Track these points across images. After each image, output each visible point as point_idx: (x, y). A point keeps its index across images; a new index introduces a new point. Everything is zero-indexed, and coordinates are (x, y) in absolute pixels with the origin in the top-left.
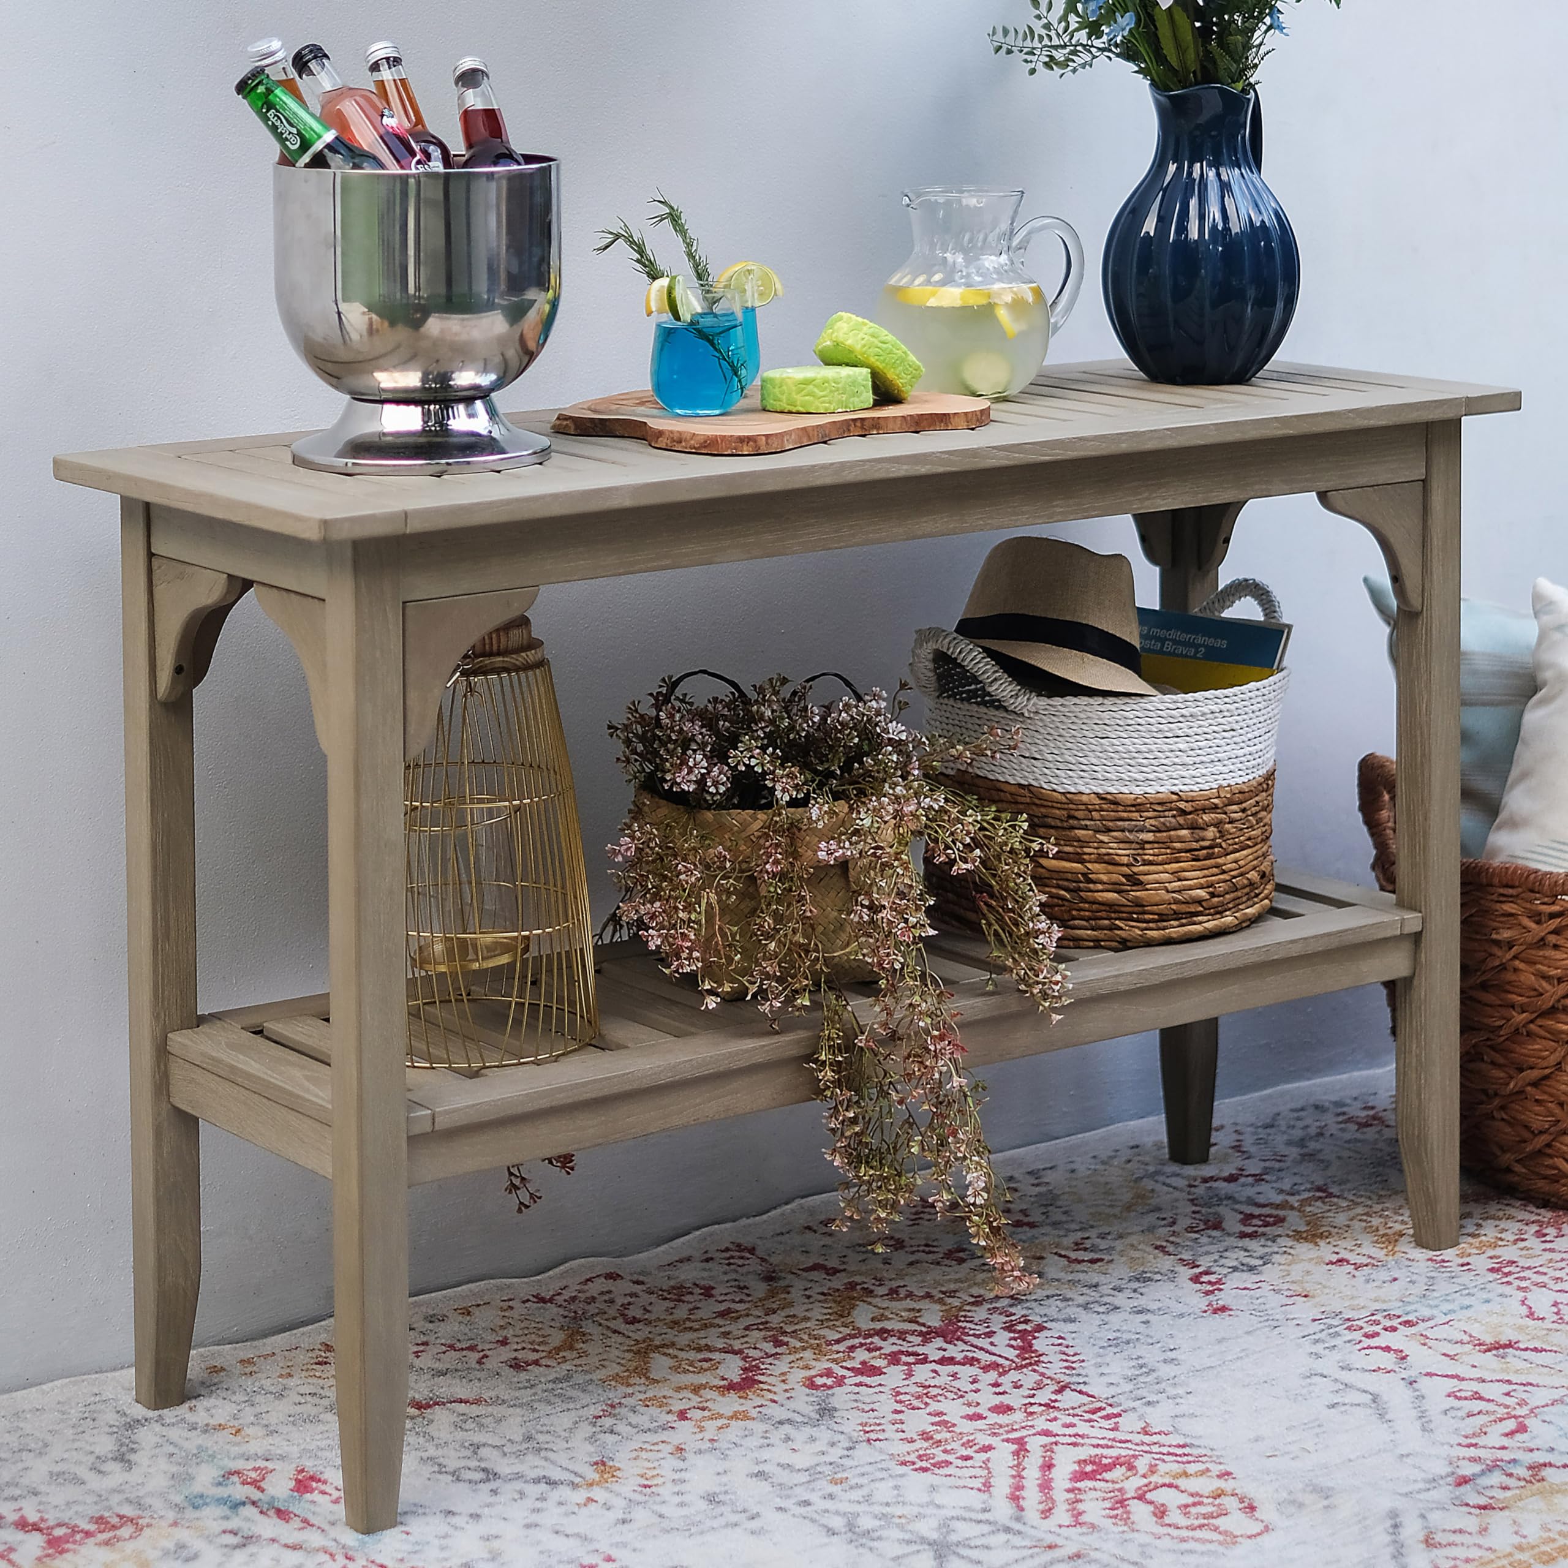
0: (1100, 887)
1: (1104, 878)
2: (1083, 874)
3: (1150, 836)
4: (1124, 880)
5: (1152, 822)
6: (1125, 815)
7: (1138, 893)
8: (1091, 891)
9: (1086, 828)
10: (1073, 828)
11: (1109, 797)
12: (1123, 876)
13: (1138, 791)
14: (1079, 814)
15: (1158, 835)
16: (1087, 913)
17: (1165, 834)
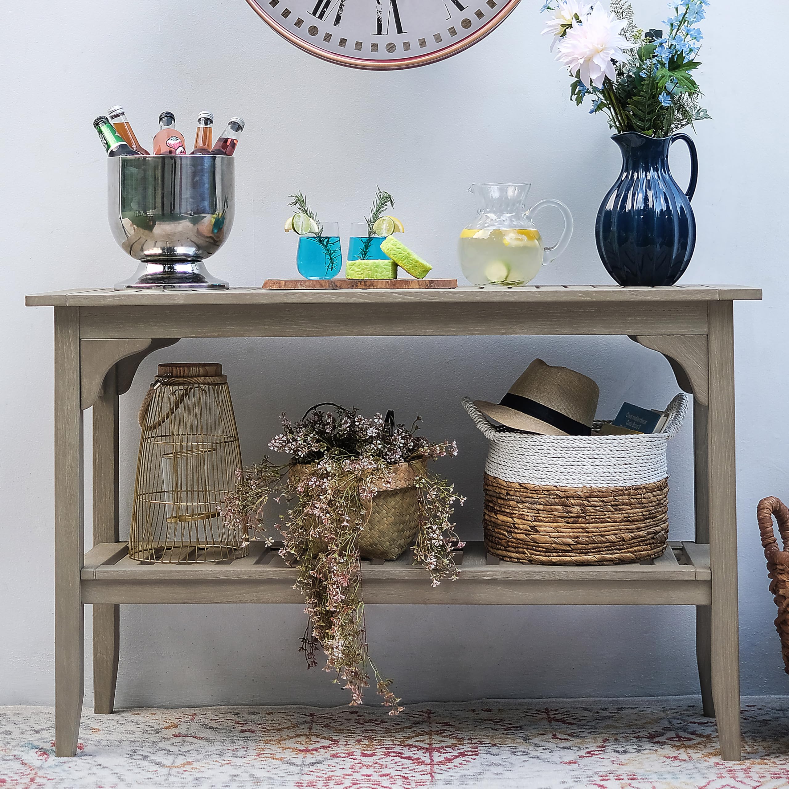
0: (520, 531)
1: (521, 526)
2: (513, 524)
3: (541, 507)
4: (530, 529)
5: (542, 500)
6: (530, 495)
7: (535, 536)
8: (516, 533)
9: (513, 500)
10: (509, 500)
11: (524, 485)
12: (530, 526)
13: (537, 483)
14: (511, 493)
15: (545, 507)
16: (514, 545)
17: (549, 507)
